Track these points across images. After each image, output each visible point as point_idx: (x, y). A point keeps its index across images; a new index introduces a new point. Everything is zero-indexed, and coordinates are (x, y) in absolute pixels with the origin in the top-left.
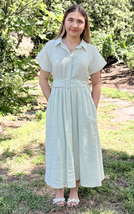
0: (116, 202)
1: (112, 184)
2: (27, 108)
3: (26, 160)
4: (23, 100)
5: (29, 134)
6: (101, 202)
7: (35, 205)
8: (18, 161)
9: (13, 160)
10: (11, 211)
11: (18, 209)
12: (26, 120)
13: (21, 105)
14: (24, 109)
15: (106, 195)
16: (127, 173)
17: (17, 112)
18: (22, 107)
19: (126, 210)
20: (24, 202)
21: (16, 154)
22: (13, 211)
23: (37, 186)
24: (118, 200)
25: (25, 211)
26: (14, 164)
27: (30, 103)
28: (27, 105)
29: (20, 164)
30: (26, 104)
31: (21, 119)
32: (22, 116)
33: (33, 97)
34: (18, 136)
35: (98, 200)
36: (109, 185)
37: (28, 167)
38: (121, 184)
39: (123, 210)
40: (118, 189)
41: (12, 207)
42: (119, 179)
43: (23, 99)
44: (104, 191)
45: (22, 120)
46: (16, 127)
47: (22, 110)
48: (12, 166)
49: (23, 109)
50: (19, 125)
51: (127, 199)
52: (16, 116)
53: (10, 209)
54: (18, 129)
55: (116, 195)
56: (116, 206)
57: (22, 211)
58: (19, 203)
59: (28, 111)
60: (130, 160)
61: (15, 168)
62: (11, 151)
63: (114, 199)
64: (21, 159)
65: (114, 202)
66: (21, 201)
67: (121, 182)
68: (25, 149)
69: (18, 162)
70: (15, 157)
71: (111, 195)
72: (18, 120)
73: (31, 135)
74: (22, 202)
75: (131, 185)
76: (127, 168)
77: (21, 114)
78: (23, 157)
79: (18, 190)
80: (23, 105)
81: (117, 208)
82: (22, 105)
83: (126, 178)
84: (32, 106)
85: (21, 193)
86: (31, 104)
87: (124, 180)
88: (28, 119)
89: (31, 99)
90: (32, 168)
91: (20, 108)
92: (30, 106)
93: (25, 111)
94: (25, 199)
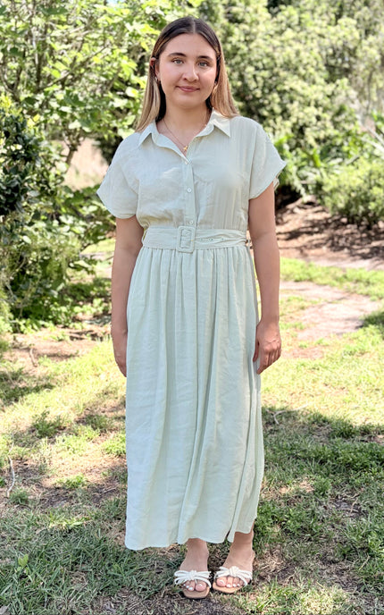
0: (337, 562)
1: (321, 508)
2: (94, 310)
3: (90, 444)
4: (83, 291)
5: (97, 373)
6: (298, 563)
7: (117, 577)
8: (68, 448)
9: (56, 444)
10: (49, 596)
11: (69, 589)
12: (90, 338)
13: (78, 301)
14: (87, 311)
15: (310, 540)
16: (358, 474)
17: (68, 320)
18: (81, 306)
19: (368, 585)
20: (84, 567)
21: (65, 428)
22: (55, 597)
23: (120, 519)
24: (344, 555)
25: (87, 595)
26: (60, 455)
27: (100, 297)
28: (92, 302)
29: (76, 456)
30: (90, 299)
31: (78, 337)
32: (80, 330)
33: (106, 283)
34: (69, 379)
35: (287, 556)
36: (313, 511)
37: (95, 463)
38: (344, 506)
39: (362, 584)
40: (337, 522)
41: (51, 585)
42: (339, 493)
43: (83, 288)
44: (304, 530)
45: (81, 339)
46: (67, 357)
47: (80, 316)
48: (54, 461)
49: (83, 312)
50: (74, 352)
51: (369, 551)
52: (67, 330)
53: (46, 590)
54: (70, 361)
55: (335, 539)
56: (340, 573)
57: (79, 595)
58: (72, 570)
59: (96, 316)
60: (360, 438)
61: (62, 468)
62: (53, 420)
63: (332, 551)
64: (78, 442)
65: (333, 562)
66: (76, 564)
67: (345, 501)
68: (88, 412)
69: (70, 451)
70: (60, 437)
71: (322, 540)
72: (72, 338)
73: (103, 377)
74: (80, 567)
75: (371, 507)
76: (358, 460)
77: (78, 325)
78: (83, 437)
79: (70, 531)
80: (83, 301)
81: (344, 578)
82: (81, 303)
83: (357, 489)
84: (105, 304)
85: (76, 541)
86: (103, 299)
87: (352, 494)
88: (94, 336)
89: (101, 289)
90: (106, 465)
91: (77, 309)
92: (100, 305)
93: (89, 315)
94: (87, 559)
